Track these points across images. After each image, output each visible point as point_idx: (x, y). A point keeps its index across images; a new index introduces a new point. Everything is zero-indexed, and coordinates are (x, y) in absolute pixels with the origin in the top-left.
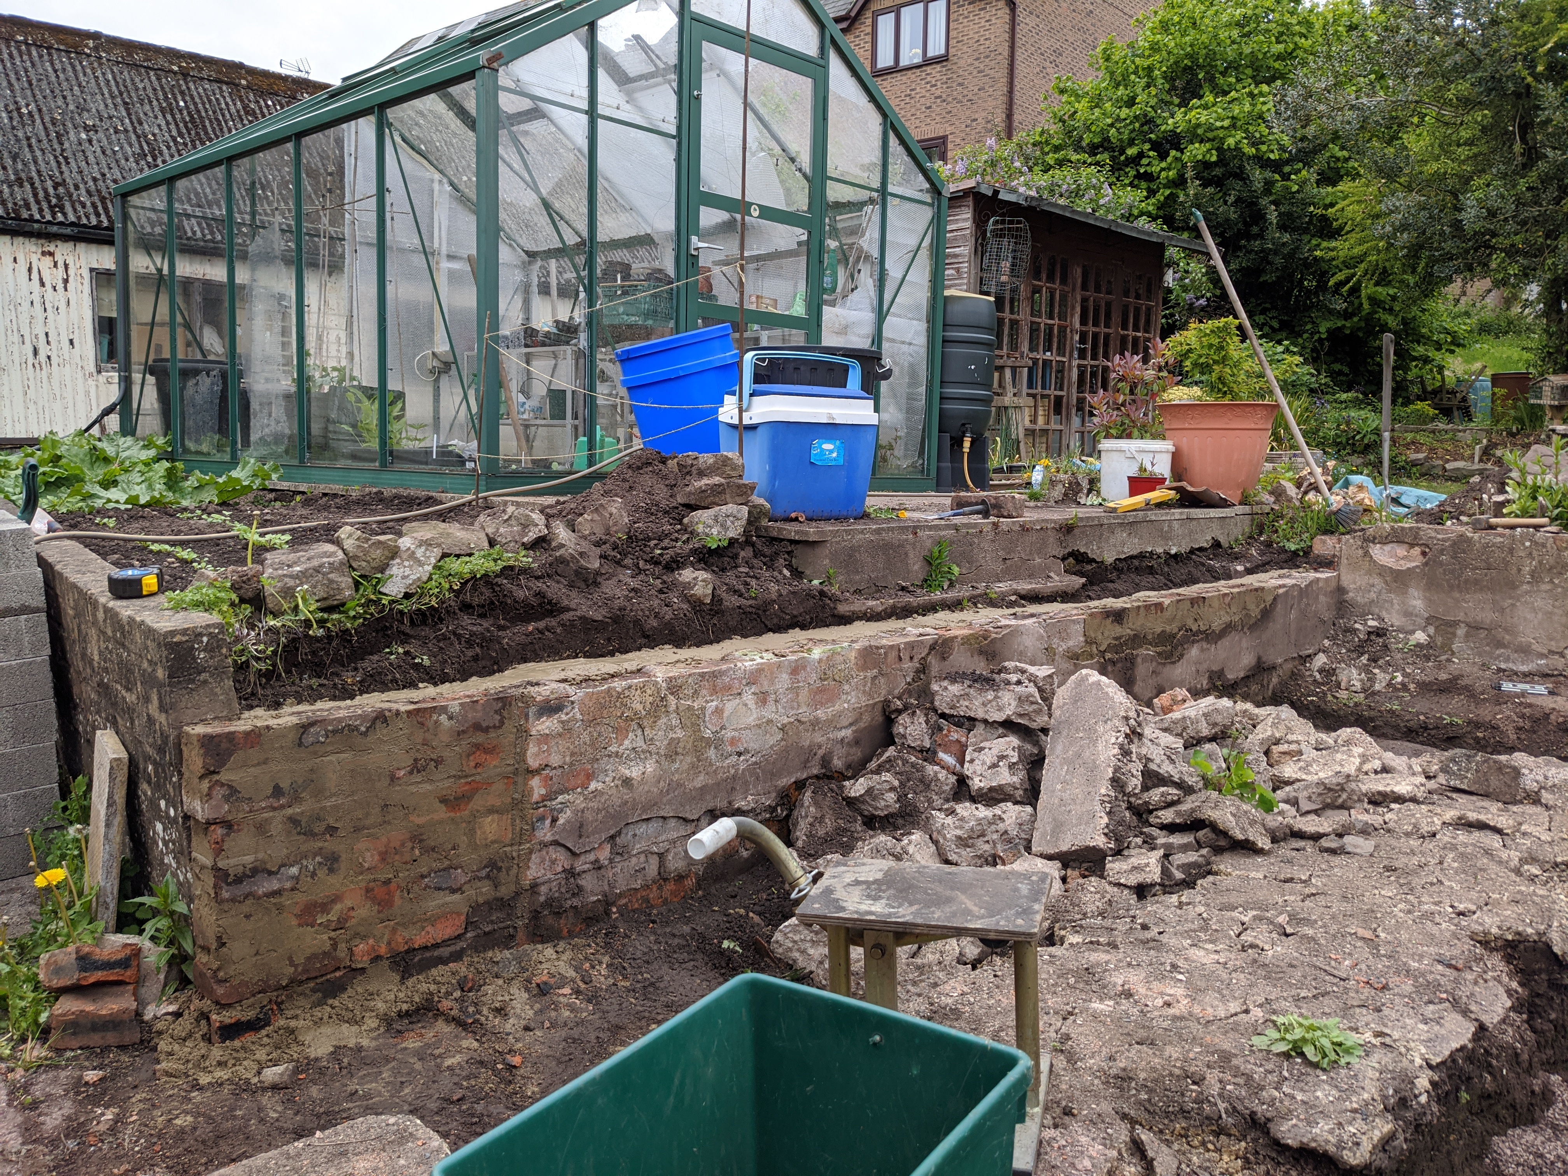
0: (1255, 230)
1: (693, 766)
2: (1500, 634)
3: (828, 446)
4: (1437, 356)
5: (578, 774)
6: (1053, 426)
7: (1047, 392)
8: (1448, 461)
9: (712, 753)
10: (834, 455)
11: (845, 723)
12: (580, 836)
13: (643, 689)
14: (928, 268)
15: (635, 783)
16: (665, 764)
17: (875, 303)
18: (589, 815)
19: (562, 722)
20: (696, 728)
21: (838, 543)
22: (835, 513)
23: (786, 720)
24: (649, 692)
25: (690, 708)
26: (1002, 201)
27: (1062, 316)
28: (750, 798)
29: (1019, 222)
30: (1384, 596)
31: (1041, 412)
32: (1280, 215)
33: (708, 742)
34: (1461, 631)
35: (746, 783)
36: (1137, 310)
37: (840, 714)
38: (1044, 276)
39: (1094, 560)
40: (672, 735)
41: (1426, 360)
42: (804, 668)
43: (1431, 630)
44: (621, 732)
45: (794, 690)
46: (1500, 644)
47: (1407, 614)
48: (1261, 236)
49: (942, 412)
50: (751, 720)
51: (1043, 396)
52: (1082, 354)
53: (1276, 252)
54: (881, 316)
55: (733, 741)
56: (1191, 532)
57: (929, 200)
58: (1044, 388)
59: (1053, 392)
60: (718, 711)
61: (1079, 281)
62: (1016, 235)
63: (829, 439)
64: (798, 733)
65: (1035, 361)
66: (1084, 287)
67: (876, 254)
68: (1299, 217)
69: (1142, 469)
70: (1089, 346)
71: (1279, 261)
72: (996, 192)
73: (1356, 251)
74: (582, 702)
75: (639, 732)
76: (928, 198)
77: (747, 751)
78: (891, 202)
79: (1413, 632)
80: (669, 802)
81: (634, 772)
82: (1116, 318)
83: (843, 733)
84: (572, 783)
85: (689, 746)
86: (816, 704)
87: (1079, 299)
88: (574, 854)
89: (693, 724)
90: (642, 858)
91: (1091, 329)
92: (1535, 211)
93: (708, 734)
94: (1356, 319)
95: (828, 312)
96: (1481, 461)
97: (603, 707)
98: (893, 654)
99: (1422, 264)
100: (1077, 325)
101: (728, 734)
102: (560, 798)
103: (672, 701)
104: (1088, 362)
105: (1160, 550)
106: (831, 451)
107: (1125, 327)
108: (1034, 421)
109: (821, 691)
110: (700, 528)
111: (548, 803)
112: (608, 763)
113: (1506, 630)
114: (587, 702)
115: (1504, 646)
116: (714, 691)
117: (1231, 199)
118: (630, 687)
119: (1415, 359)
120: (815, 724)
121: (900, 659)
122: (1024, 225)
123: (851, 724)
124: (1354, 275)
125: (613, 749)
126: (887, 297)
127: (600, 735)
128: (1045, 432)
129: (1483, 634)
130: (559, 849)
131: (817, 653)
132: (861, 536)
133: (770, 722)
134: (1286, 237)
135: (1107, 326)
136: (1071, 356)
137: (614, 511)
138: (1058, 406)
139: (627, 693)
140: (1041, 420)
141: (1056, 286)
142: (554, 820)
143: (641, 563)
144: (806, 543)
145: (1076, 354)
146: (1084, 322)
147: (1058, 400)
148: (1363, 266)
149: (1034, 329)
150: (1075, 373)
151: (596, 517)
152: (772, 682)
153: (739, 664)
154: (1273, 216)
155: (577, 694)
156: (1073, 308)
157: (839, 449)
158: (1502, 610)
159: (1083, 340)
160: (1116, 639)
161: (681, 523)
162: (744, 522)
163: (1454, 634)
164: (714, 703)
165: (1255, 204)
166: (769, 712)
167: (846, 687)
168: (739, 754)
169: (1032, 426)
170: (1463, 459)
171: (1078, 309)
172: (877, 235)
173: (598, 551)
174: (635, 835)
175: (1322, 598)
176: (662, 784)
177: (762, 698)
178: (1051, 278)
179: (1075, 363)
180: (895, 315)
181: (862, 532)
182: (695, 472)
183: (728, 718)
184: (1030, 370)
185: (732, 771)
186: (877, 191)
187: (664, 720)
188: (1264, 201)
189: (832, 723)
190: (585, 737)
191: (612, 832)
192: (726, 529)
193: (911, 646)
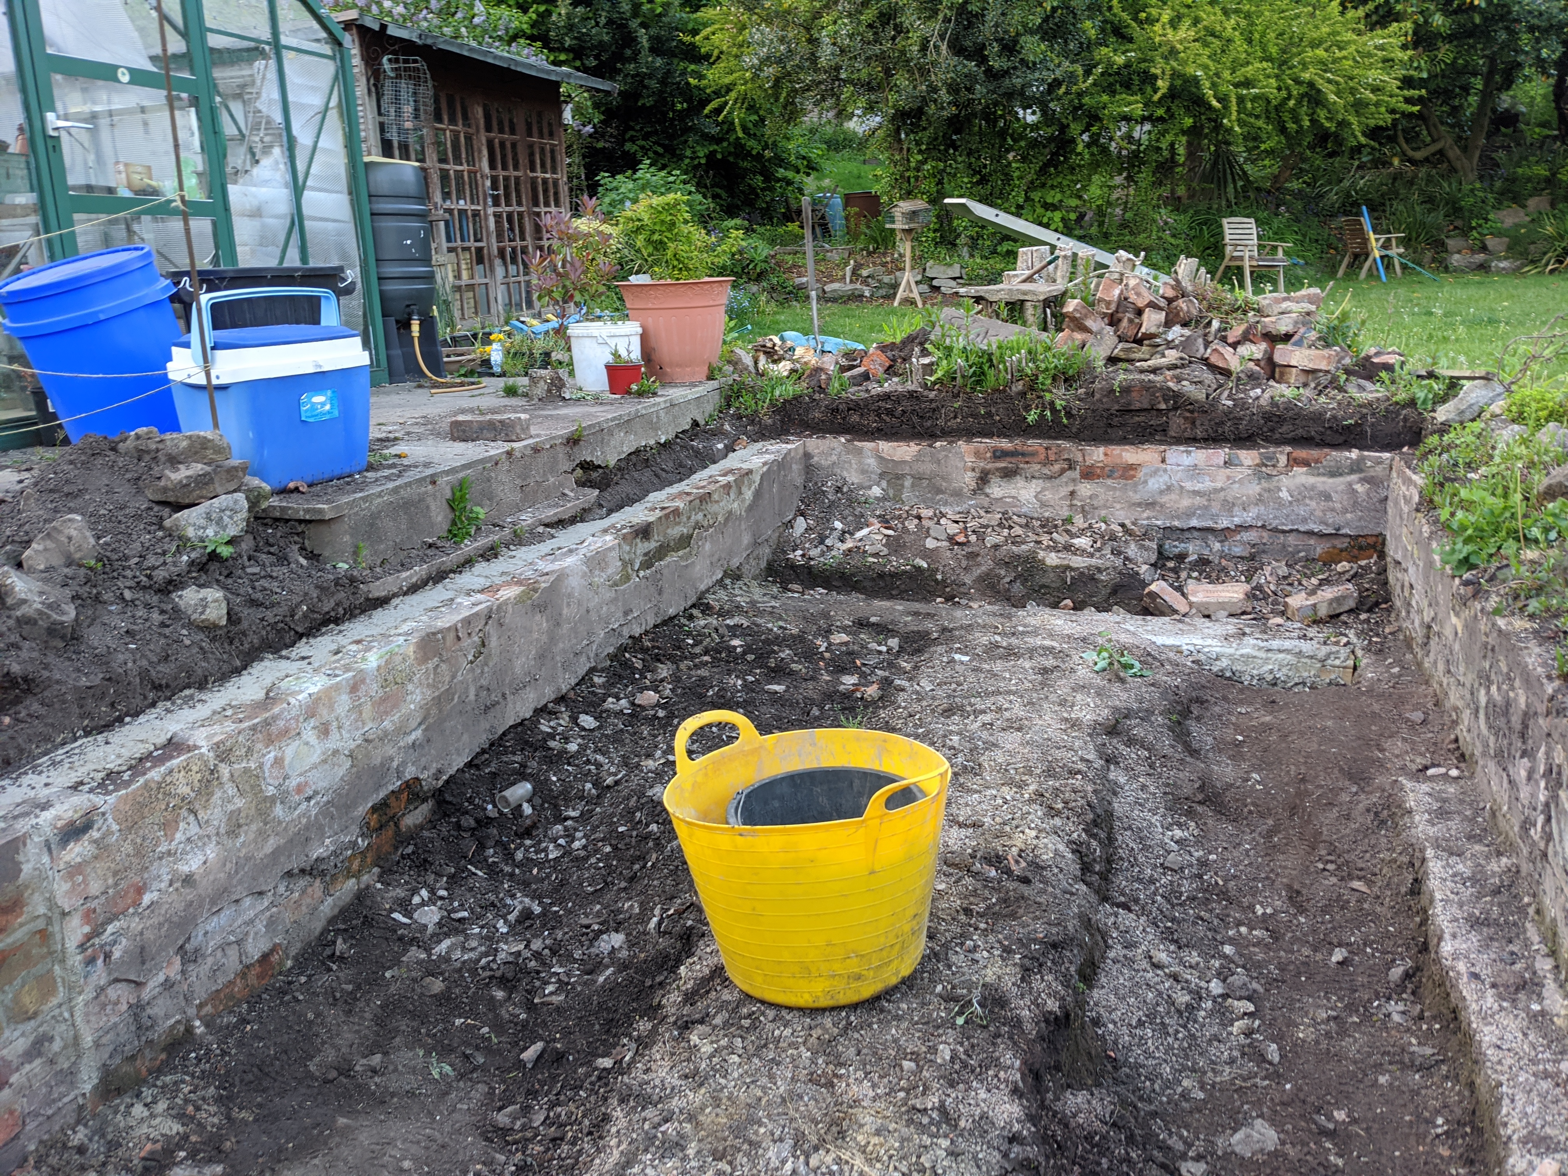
0: (628, 52)
1: (260, 832)
2: (938, 481)
3: (318, 399)
4: (797, 178)
5: (127, 893)
6: (478, 280)
7: (466, 244)
8: (826, 283)
9: (278, 810)
10: (328, 407)
11: (414, 724)
12: (143, 963)
13: (187, 769)
14: (340, 133)
15: (196, 877)
16: (229, 843)
17: (288, 177)
18: (149, 935)
19: (95, 842)
20: (256, 789)
21: (356, 514)
22: (337, 472)
23: (352, 745)
24: (195, 768)
25: (246, 770)
26: (391, 37)
27: (471, 161)
28: (327, 841)
29: (415, 61)
30: (843, 458)
31: (464, 266)
32: (650, 38)
33: (273, 800)
34: (908, 483)
35: (321, 828)
36: (542, 150)
37: (407, 718)
38: (445, 118)
39: (599, 467)
40: (230, 807)
41: (789, 183)
42: (363, 681)
43: (884, 484)
44: (169, 826)
45: (357, 709)
46: (939, 491)
47: (864, 472)
48: (634, 59)
49: (382, 294)
50: (315, 757)
51: (464, 249)
52: (496, 204)
53: (650, 76)
54: (298, 189)
55: (299, 789)
56: (675, 417)
57: (329, 52)
58: (463, 240)
59: (472, 244)
60: (278, 762)
61: (482, 122)
62: (415, 77)
63: (319, 390)
64: (367, 755)
65: (450, 211)
66: (488, 129)
67: (278, 118)
68: (667, 40)
69: (616, 355)
70: (501, 192)
71: (654, 84)
72: (384, 27)
73: (727, 80)
74: (115, 809)
75: (191, 818)
76: (327, 50)
77: (316, 793)
78: (287, 55)
79: (870, 488)
80: (240, 882)
81: (193, 864)
82: (523, 160)
83: (413, 737)
84: (121, 906)
85: (253, 812)
86: (380, 716)
87: (484, 141)
88: (138, 984)
89: (252, 787)
90: (219, 953)
91: (502, 174)
92: (877, 49)
93: (271, 791)
94: (725, 144)
95: (234, 191)
96: (851, 281)
97: (142, 806)
98: (452, 636)
99: (784, 95)
100: (486, 169)
101: (293, 783)
102: (110, 929)
103: (225, 770)
104: (503, 209)
105: (652, 442)
106: (323, 404)
107: (533, 170)
108: (458, 277)
109: (383, 700)
110: (191, 532)
111: (97, 941)
112: (160, 866)
113: (943, 478)
114: (121, 807)
115: (943, 492)
116: (270, 741)
117: (603, 21)
118: (171, 771)
119: (779, 180)
120: (384, 737)
121: (459, 638)
122: (421, 65)
123: (420, 724)
124: (726, 103)
125: (162, 848)
126: (301, 167)
127: (144, 839)
128: (471, 287)
129: (925, 483)
130: (119, 985)
131: (373, 660)
132: (379, 500)
133: (336, 752)
134: (659, 62)
135: (516, 168)
136: (485, 203)
137: (74, 533)
138: (479, 257)
139: (168, 779)
140: (465, 275)
141: (460, 128)
142: (107, 956)
143: (128, 594)
144: (322, 521)
145: (490, 201)
146: (492, 166)
147: (479, 250)
148: (733, 95)
149: (444, 176)
150: (492, 220)
151: (49, 544)
152: (331, 708)
153: (292, 701)
154: (643, 38)
155: (108, 802)
156: (480, 152)
157: (331, 399)
158: (938, 462)
159: (495, 187)
160: (646, 554)
161: (161, 527)
162: (244, 514)
163: (903, 486)
164: (272, 754)
165: (625, 26)
166: (334, 742)
167: (410, 687)
168: (308, 799)
169: (458, 283)
170: (837, 280)
171: (485, 152)
172: (276, 95)
173: (68, 592)
174: (206, 933)
175: (794, 466)
176: (228, 865)
177: (324, 731)
178: (453, 121)
179: (490, 211)
180: (314, 189)
181: (380, 495)
182: (163, 459)
183: (291, 763)
184: (447, 223)
185: (304, 821)
186: (268, 43)
187: (218, 794)
188: (634, 24)
189: (402, 730)
190: (128, 848)
191: (180, 942)
192: (224, 528)
193: (467, 621)
